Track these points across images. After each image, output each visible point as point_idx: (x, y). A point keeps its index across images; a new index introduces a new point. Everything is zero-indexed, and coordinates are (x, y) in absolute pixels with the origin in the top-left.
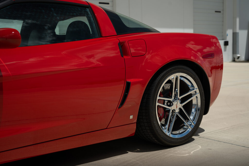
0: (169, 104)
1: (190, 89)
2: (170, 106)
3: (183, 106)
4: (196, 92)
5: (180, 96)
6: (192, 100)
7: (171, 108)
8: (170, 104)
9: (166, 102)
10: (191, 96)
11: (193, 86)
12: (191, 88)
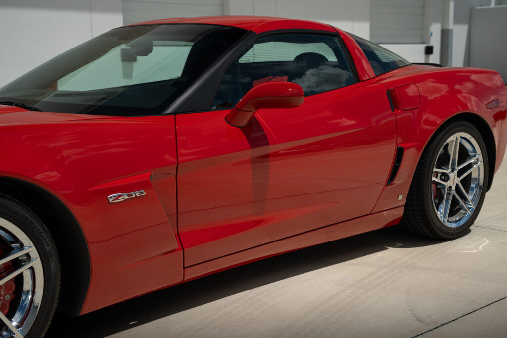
0: (443, 178)
1: (469, 156)
2: (444, 180)
3: (462, 181)
4: (478, 159)
5: (458, 166)
6: (471, 174)
7: (447, 184)
8: (445, 178)
9: (439, 175)
10: (470, 166)
11: (475, 151)
12: (471, 154)
